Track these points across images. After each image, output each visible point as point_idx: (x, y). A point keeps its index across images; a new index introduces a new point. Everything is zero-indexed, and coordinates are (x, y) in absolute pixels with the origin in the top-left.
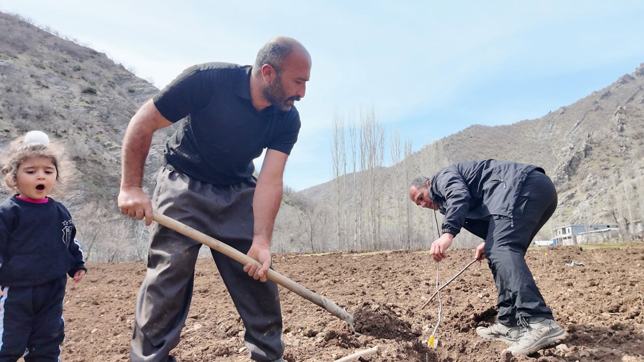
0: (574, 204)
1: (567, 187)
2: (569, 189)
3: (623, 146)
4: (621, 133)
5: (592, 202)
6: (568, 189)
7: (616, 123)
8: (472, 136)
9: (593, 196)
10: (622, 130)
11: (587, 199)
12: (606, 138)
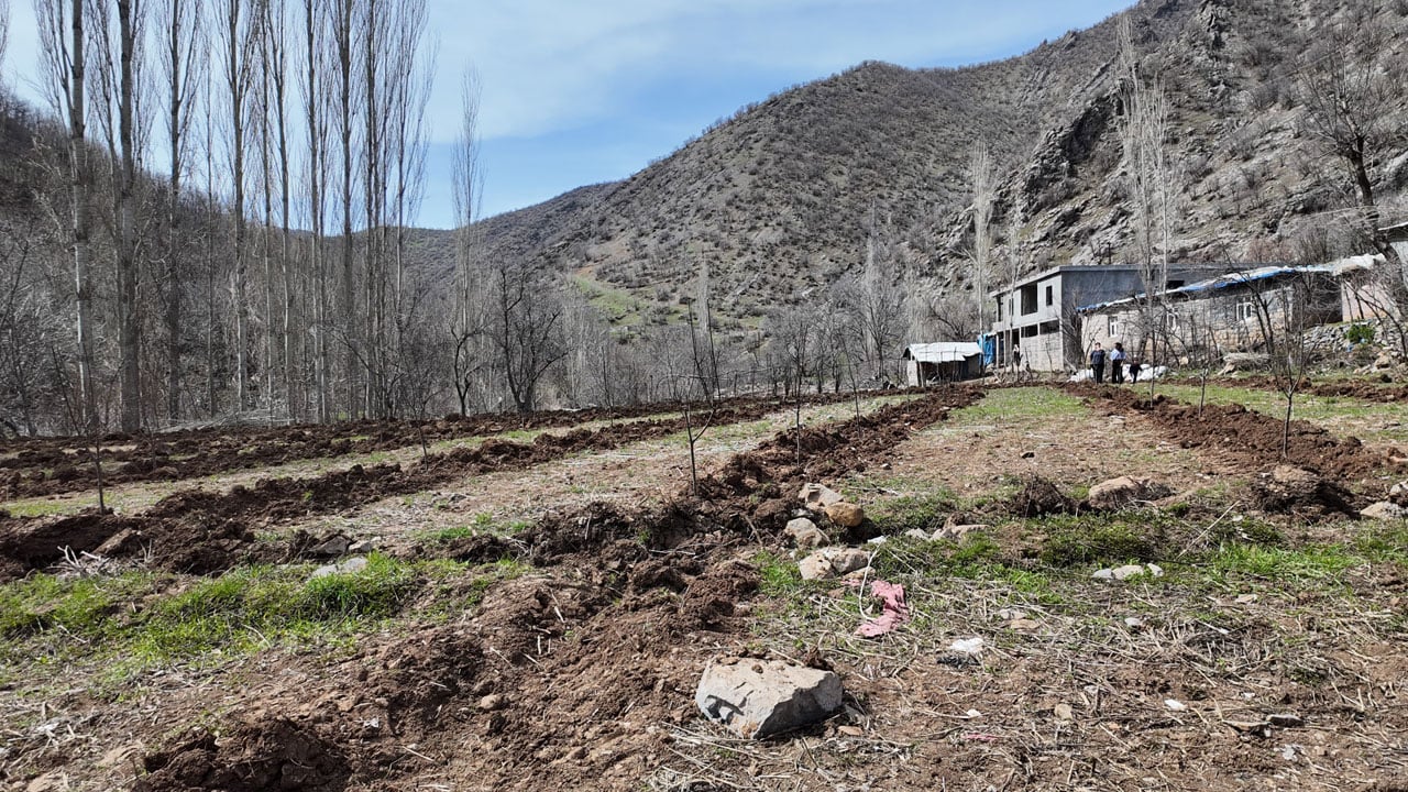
0: (1076, 240)
1: (1063, 194)
2: (1069, 197)
3: (1218, 83)
4: (1216, 52)
5: (1125, 231)
6: (1066, 197)
7: (1205, 27)
8: (862, 86)
9: (1132, 214)
10: (1218, 43)
11: (1113, 223)
12: (1177, 63)
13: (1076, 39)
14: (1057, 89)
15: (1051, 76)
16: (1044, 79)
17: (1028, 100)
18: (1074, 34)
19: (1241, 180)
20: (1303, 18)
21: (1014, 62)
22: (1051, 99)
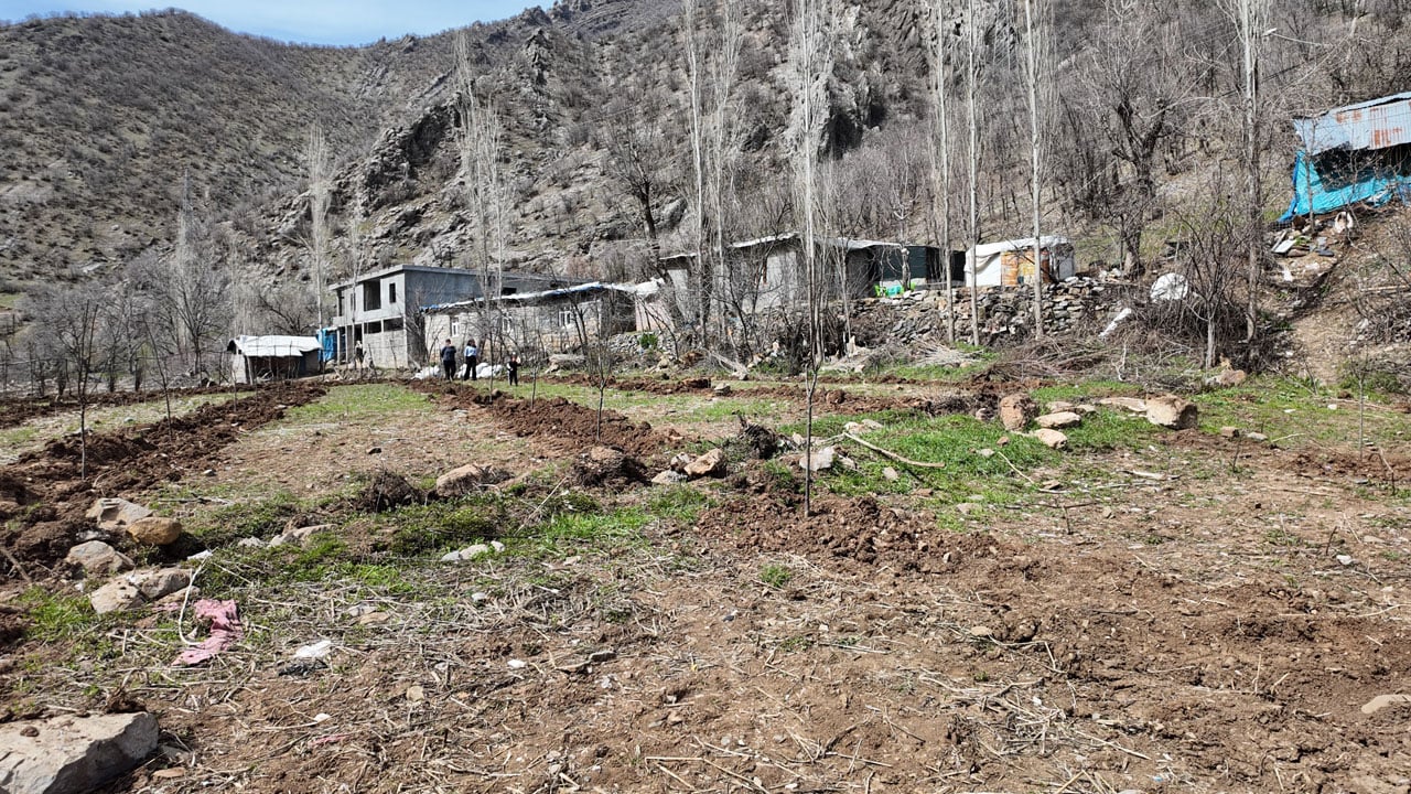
0: (418, 241)
1: (404, 193)
2: (410, 198)
3: (541, 116)
4: (539, 87)
5: (464, 238)
6: (406, 198)
7: (530, 62)
9: (469, 222)
10: (541, 80)
11: (453, 228)
12: (507, 89)
13: (415, 45)
14: (396, 89)
15: (390, 75)
16: (382, 76)
17: (367, 94)
18: (413, 39)
19: (561, 205)
20: (605, 74)
21: (351, 52)
22: (390, 98)
